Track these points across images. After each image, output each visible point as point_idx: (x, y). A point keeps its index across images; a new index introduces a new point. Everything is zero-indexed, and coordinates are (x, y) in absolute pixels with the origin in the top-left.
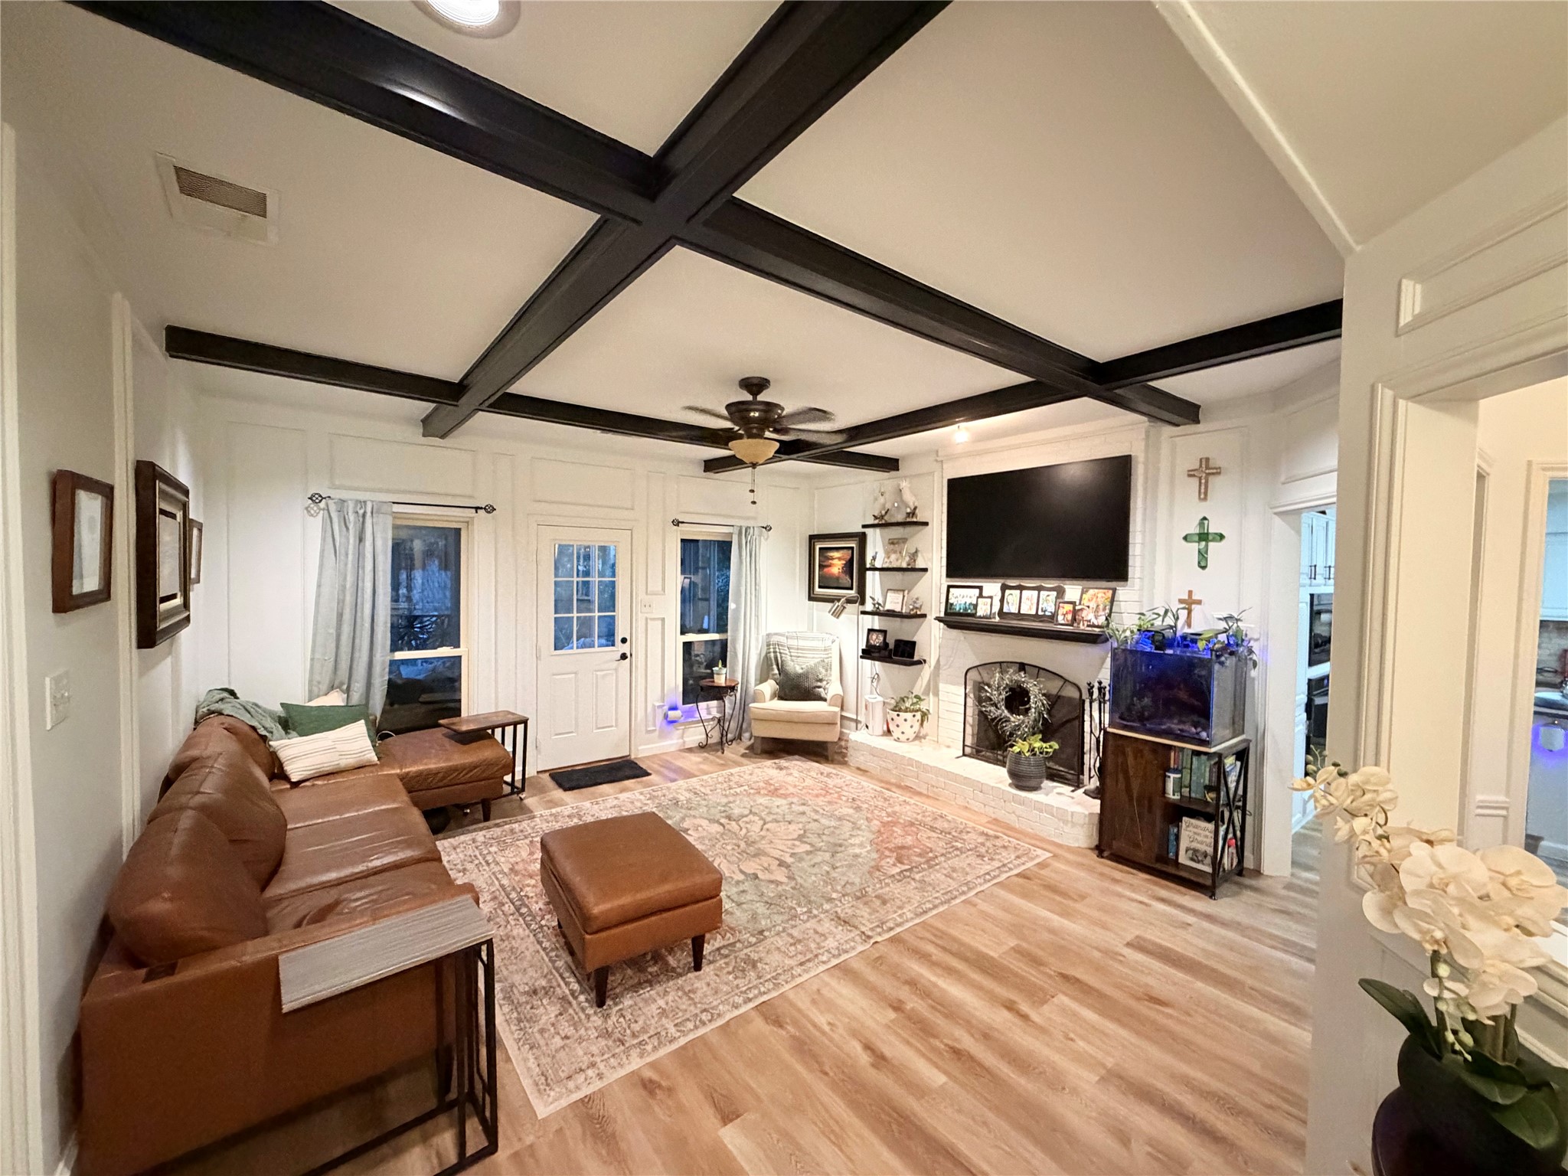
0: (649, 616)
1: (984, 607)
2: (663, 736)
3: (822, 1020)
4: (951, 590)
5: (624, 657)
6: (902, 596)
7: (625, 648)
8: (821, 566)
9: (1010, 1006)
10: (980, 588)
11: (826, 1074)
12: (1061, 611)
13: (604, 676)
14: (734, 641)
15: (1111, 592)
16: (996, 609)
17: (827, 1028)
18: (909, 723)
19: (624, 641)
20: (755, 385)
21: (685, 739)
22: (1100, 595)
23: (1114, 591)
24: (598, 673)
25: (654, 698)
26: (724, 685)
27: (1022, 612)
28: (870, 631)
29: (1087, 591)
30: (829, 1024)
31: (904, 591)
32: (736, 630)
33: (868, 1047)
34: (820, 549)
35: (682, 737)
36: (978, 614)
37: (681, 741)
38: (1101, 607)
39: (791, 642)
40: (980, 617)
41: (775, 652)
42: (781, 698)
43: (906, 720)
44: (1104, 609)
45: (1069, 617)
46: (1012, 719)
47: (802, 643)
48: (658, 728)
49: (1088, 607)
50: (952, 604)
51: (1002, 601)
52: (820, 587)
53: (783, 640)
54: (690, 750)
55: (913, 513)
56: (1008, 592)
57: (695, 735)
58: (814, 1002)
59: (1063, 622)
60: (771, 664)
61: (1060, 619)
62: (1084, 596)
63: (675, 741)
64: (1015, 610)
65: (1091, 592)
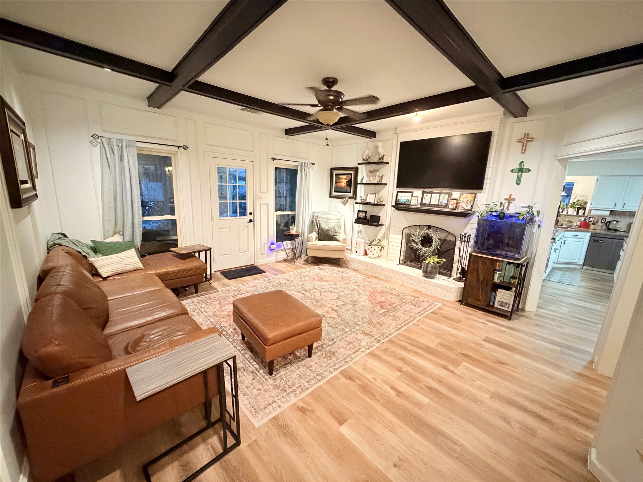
0: (261, 203)
1: (414, 201)
2: (268, 256)
3: (370, 377)
4: (399, 193)
5: (251, 221)
6: (375, 196)
7: (251, 217)
8: (336, 182)
9: (446, 368)
10: (412, 193)
11: (378, 400)
12: (451, 203)
13: (242, 229)
14: (298, 214)
15: (474, 195)
16: (419, 202)
17: (373, 380)
18: (376, 251)
19: (251, 214)
20: (330, 82)
21: (278, 257)
22: (469, 196)
23: (476, 194)
24: (240, 228)
25: (264, 239)
26: (295, 234)
27: (431, 203)
28: (359, 211)
29: (463, 194)
30: (373, 378)
31: (376, 194)
32: (299, 210)
33: (393, 388)
34: (336, 174)
35: (276, 256)
37: (276, 258)
38: (469, 201)
39: (323, 216)
40: (412, 205)
41: (316, 220)
42: (320, 240)
43: (375, 249)
44: (470, 202)
45: (454, 206)
46: (423, 249)
47: (328, 216)
48: (266, 252)
49: (463, 201)
50: (399, 200)
51: (422, 198)
52: (335, 192)
53: (319, 215)
54: (280, 262)
55: (382, 158)
56: (425, 194)
57: (282, 255)
58: (364, 369)
59: (451, 208)
60: (314, 224)
61: (450, 206)
62: (461, 196)
63: (273, 258)
64: (428, 202)
65: (465, 195)
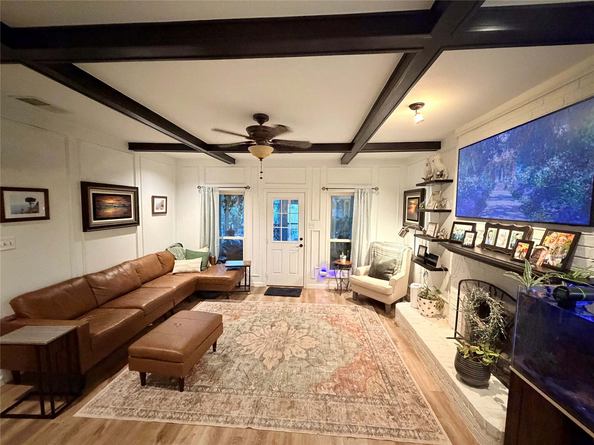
0: (313, 230)
1: (469, 239)
2: (318, 281)
4: (455, 225)
5: (301, 246)
6: (435, 227)
7: (302, 242)
8: (408, 208)
10: (474, 225)
13: (293, 253)
14: (355, 243)
15: (573, 236)
19: (301, 239)
20: (261, 118)
21: (330, 285)
22: (561, 238)
23: (578, 236)
24: (291, 251)
25: (315, 265)
26: (344, 264)
27: (497, 245)
28: (420, 246)
29: (551, 233)
31: (436, 224)
32: (355, 239)
34: (408, 198)
35: (328, 284)
36: (464, 243)
37: (327, 285)
38: (560, 250)
39: (384, 247)
40: (464, 246)
41: (374, 251)
42: (370, 275)
44: (563, 252)
46: (480, 324)
47: (388, 248)
48: (316, 278)
49: (548, 248)
50: (454, 235)
52: (408, 220)
53: (379, 246)
54: (330, 290)
57: (334, 285)
59: (518, 258)
60: (372, 257)
61: (517, 255)
62: (547, 237)
63: (324, 285)
64: (491, 243)
65: (554, 234)
